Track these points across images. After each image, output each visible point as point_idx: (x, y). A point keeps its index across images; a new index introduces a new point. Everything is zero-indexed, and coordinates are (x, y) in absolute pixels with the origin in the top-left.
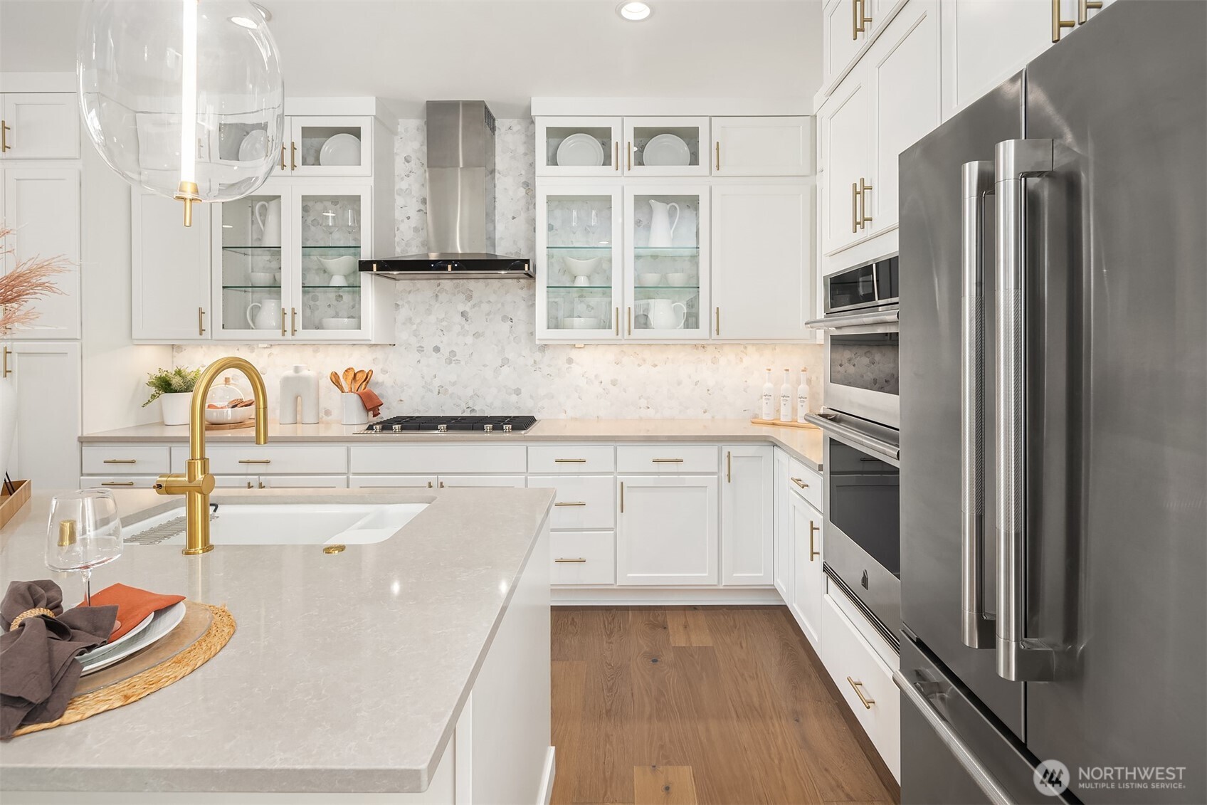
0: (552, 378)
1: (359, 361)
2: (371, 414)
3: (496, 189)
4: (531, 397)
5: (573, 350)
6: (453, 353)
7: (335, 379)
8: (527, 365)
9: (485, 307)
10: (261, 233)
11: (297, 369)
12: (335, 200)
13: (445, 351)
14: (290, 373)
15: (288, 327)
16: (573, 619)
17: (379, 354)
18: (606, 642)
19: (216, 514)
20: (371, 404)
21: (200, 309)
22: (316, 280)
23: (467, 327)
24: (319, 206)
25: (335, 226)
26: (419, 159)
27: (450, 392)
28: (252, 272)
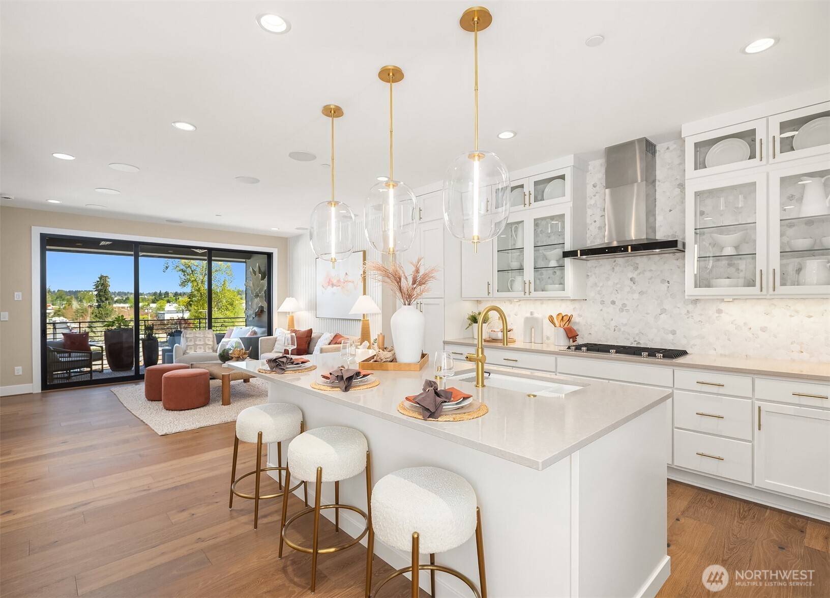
0: (703, 323)
1: (566, 309)
2: (571, 340)
3: (656, 193)
4: (685, 337)
5: (723, 303)
6: (624, 305)
7: (551, 319)
8: (681, 314)
9: (648, 274)
10: (515, 241)
11: (532, 313)
12: (552, 218)
13: (619, 304)
14: (528, 315)
15: (527, 291)
16: (711, 499)
17: (577, 305)
18: (737, 522)
19: (490, 377)
20: (571, 334)
21: (488, 282)
22: (541, 264)
23: (634, 287)
24: (544, 222)
25: (551, 233)
26: (602, 184)
27: (622, 329)
28: (511, 262)
